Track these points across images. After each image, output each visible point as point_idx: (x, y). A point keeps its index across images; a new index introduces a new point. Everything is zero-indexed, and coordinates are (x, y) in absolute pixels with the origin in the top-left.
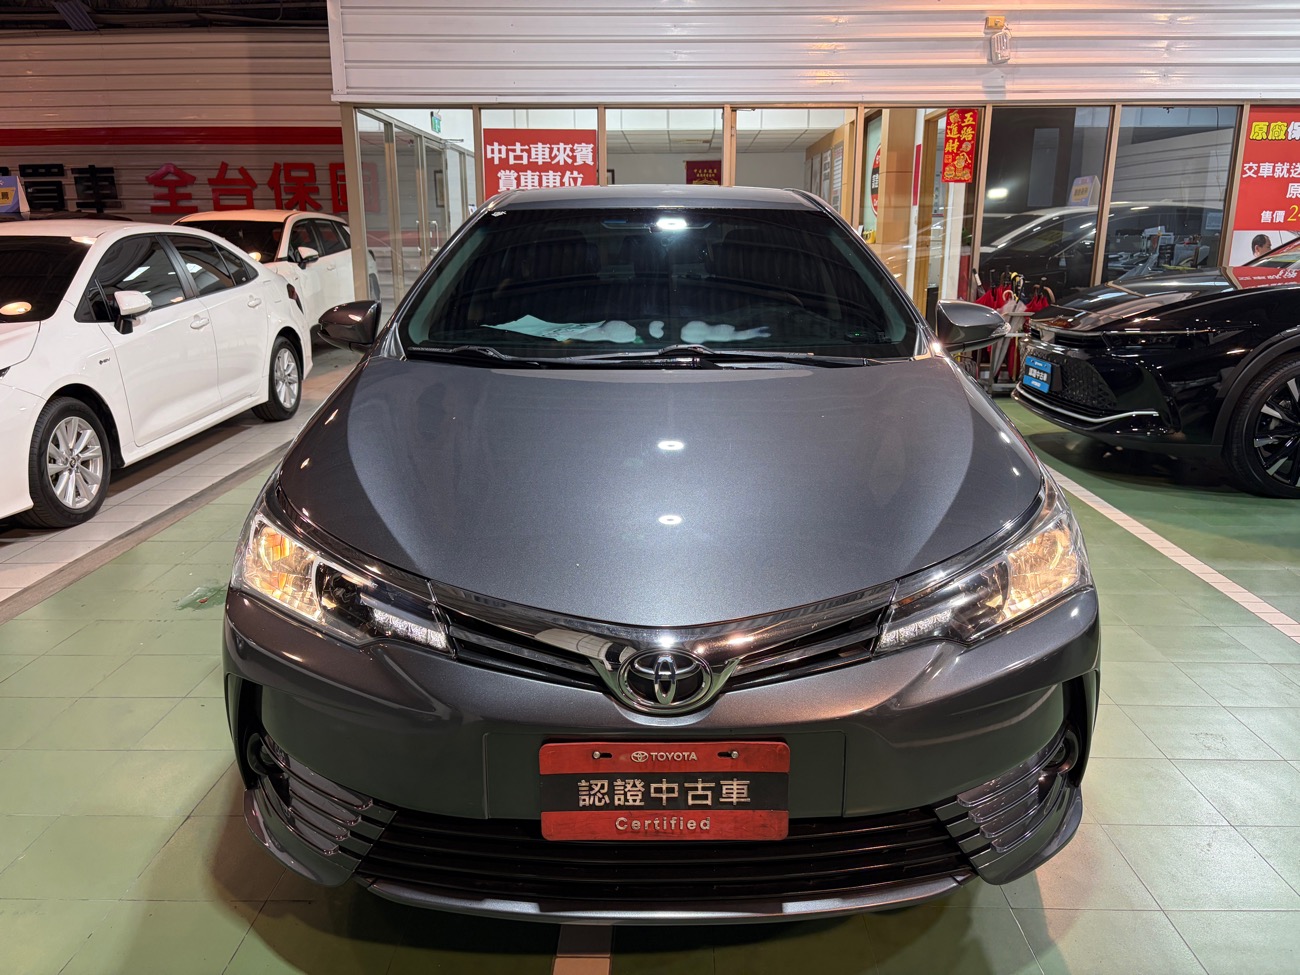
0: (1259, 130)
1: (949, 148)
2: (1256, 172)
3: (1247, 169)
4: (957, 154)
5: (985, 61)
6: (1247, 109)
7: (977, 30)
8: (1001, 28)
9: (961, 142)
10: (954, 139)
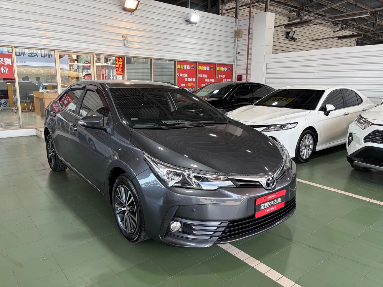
0: (179, 66)
1: (117, 66)
2: (179, 75)
3: (177, 75)
4: (119, 68)
5: (123, 46)
6: (176, 62)
7: (121, 39)
8: (126, 38)
9: (120, 65)
10: (118, 64)
